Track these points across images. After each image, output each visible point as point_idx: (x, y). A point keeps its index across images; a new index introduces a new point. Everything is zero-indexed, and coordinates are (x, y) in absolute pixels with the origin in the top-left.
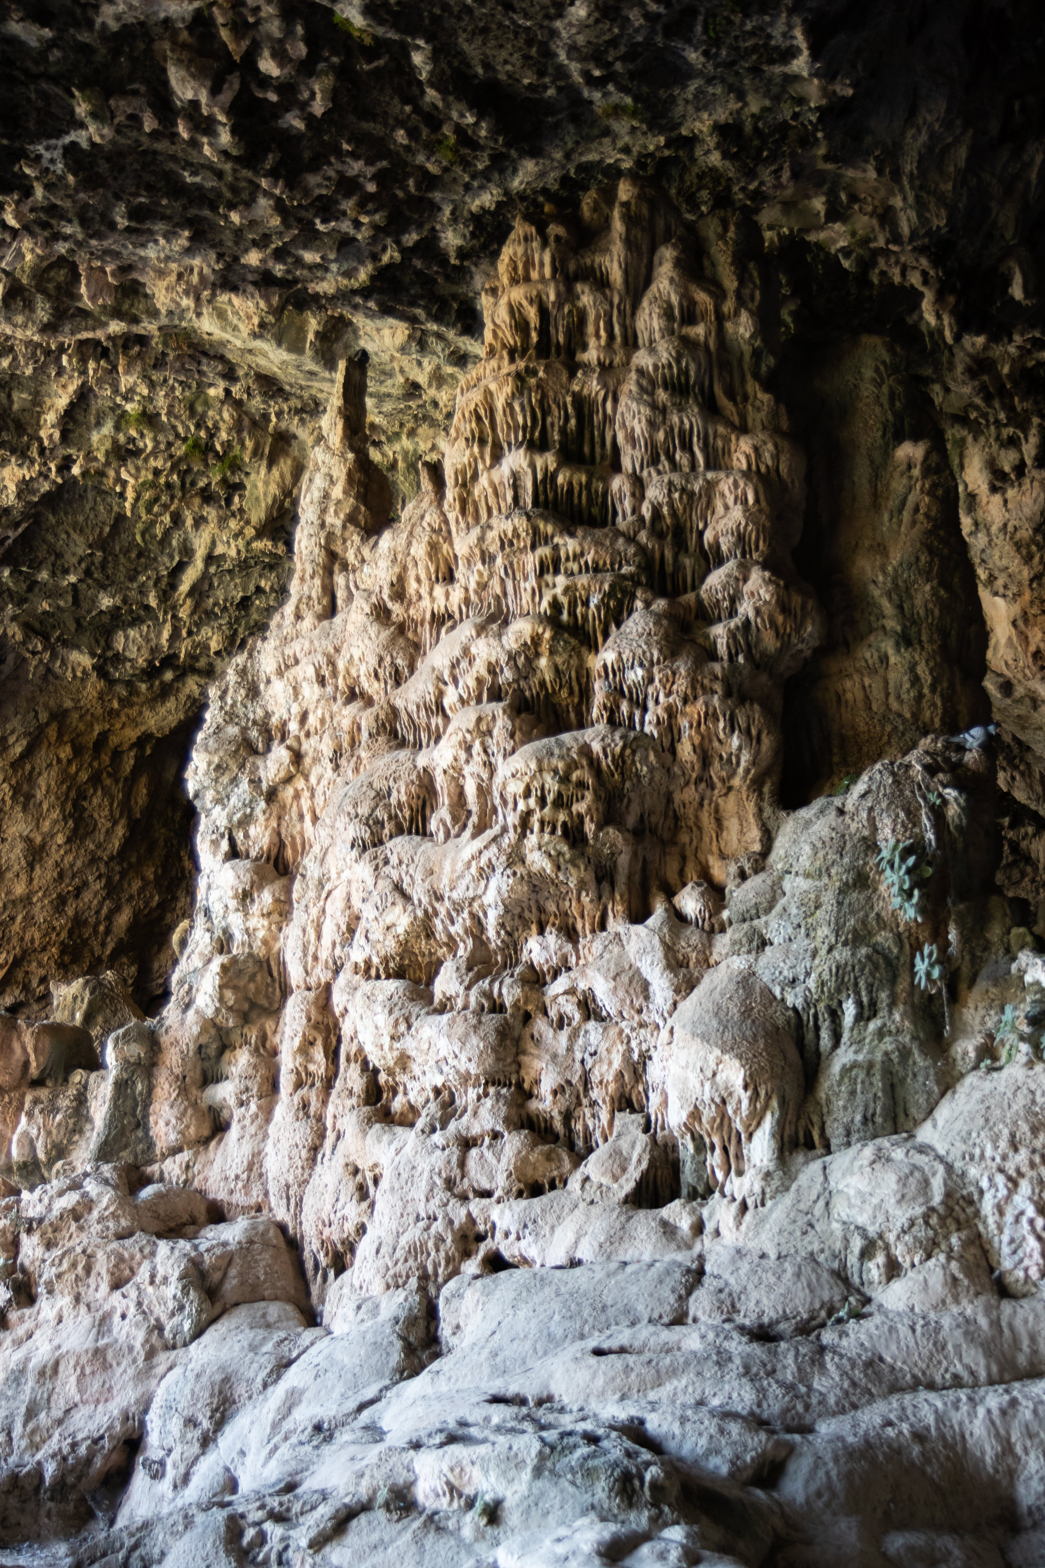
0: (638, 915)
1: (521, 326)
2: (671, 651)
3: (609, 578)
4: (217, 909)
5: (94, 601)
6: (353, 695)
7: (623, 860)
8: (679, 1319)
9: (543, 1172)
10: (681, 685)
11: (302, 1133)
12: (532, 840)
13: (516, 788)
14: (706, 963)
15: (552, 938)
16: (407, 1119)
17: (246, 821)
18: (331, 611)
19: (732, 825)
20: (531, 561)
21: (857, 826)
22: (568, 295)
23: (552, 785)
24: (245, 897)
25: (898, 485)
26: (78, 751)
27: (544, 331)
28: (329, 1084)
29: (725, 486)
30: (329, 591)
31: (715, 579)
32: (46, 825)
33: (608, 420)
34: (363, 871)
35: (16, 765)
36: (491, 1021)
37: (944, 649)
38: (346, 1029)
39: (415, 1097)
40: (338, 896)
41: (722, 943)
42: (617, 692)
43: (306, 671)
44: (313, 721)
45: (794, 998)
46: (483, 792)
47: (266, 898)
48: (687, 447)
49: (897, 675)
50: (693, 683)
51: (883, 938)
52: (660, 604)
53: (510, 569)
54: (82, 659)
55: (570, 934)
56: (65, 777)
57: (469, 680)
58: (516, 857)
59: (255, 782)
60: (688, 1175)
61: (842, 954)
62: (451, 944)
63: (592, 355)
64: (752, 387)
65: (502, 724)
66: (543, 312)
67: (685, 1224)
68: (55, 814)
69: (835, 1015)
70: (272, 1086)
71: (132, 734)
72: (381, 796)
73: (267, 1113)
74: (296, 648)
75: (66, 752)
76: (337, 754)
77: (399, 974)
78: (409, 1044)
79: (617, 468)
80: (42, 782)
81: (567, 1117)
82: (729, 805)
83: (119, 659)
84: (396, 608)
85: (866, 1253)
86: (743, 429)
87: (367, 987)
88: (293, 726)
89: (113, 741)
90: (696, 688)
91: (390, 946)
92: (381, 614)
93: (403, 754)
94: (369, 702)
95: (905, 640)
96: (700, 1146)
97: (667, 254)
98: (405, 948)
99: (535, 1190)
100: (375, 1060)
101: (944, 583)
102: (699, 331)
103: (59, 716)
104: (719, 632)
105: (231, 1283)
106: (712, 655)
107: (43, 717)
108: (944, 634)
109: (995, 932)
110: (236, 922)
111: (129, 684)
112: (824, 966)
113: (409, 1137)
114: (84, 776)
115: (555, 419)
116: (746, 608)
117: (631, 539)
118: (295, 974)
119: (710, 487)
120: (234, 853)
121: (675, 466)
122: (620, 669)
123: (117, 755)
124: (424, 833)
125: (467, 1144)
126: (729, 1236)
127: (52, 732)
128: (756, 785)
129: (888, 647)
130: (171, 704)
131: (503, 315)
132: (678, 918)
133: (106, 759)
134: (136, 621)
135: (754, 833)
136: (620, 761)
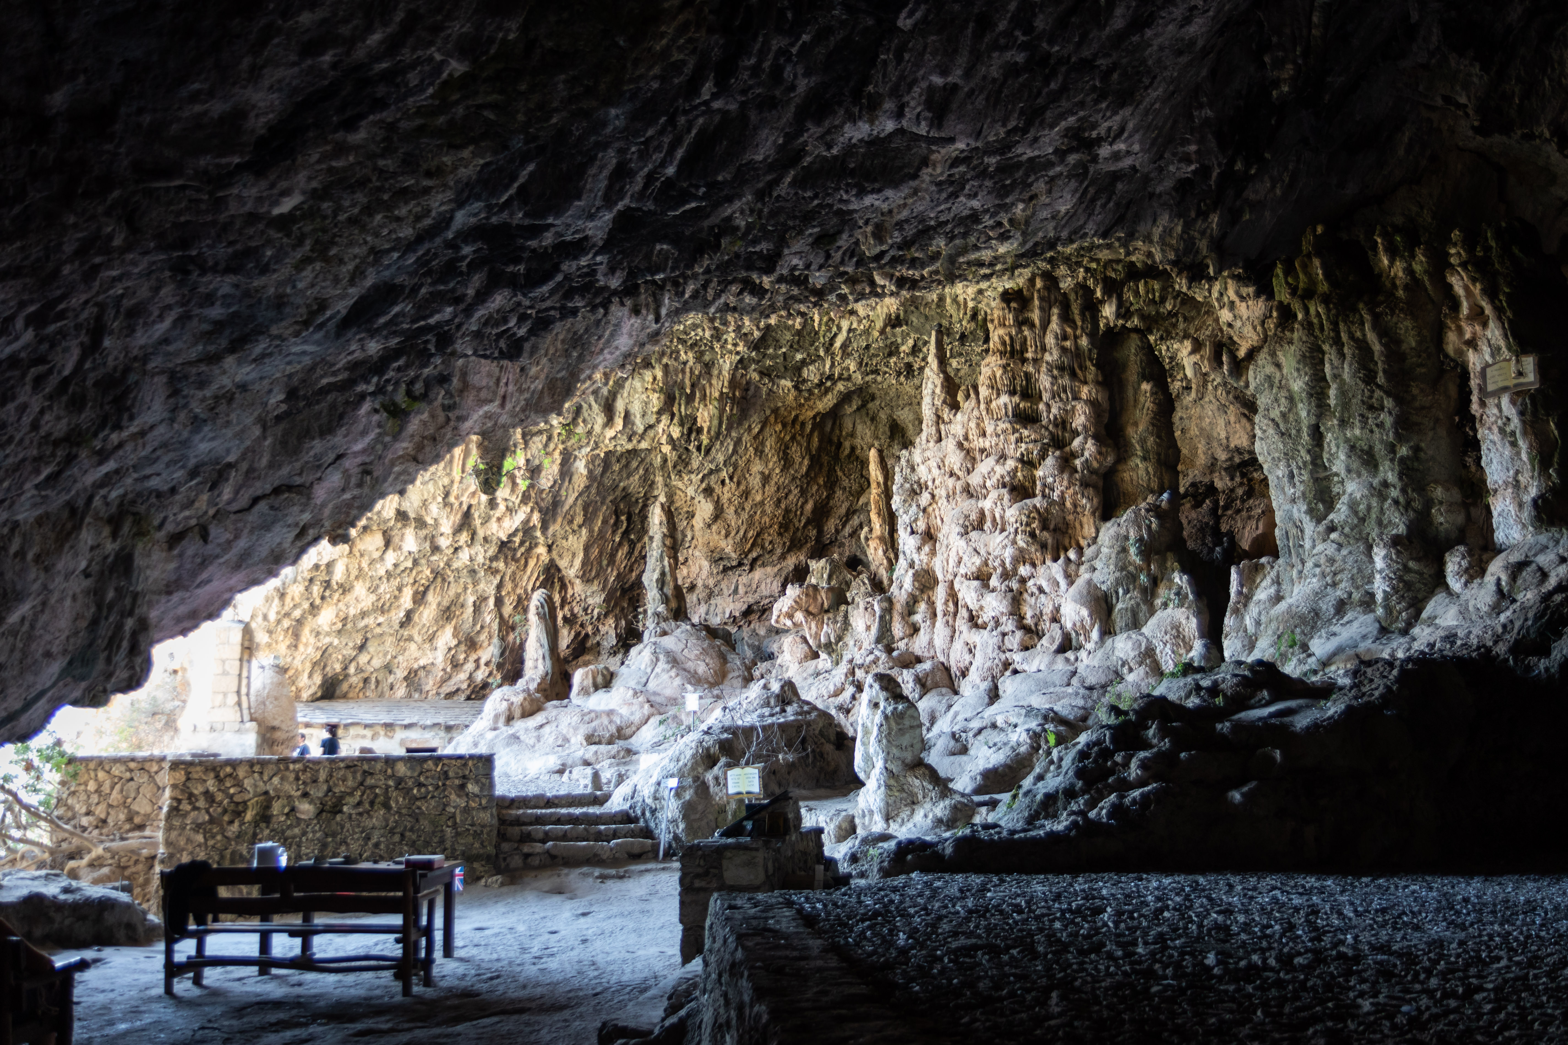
0: (1055, 559)
1: (1004, 343)
2: (1062, 470)
3: (1039, 445)
4: (908, 552)
5: (793, 357)
6: (952, 474)
7: (1050, 541)
8: (1068, 685)
9: (1029, 643)
10: (1065, 483)
11: (947, 632)
12: (1019, 537)
13: (1012, 520)
14: (1077, 576)
15: (1028, 567)
16: (984, 627)
17: (916, 520)
18: (940, 440)
19: (1086, 526)
20: (1013, 438)
21: (1123, 531)
22: (1020, 331)
23: (1024, 519)
24: (919, 549)
25: (1142, 399)
26: (784, 425)
27: (1012, 345)
28: (955, 614)
29: (1078, 407)
30: (939, 432)
31: (1076, 443)
32: (771, 465)
33: (1037, 380)
34: (962, 543)
35: (756, 438)
36: (1009, 595)
37: (1159, 461)
38: (960, 596)
39: (986, 619)
40: (954, 550)
41: (1082, 569)
42: (1044, 485)
43: (933, 464)
44: (937, 482)
45: (1104, 588)
46: (1002, 517)
47: (926, 549)
48: (1065, 391)
49: (1142, 472)
50: (1070, 482)
51: (1131, 568)
52: (1058, 453)
53: (1006, 440)
54: (787, 383)
55: (1034, 565)
56: (779, 440)
57: (994, 480)
58: (1014, 542)
59: (918, 506)
60: (1074, 643)
61: (1118, 574)
62: (995, 569)
63: (1029, 355)
64: (1088, 363)
65: (1007, 497)
66: (1011, 338)
67: (1072, 658)
68: (775, 459)
69: (1117, 593)
70: (934, 615)
71: (811, 414)
72: (967, 517)
73: (933, 625)
74: (928, 454)
75: (779, 427)
76: (948, 497)
77: (977, 578)
78: (983, 603)
79: (1041, 398)
80: (768, 444)
81: (1036, 625)
82: (1085, 520)
83: (805, 381)
84: (965, 443)
85: (1123, 665)
86: (1085, 383)
87: (967, 583)
88: (930, 483)
89: (801, 418)
90: (1071, 484)
91: (974, 569)
92: (960, 445)
93: (973, 501)
94: (958, 478)
95: (1144, 459)
96: (1077, 634)
97: (1055, 311)
98: (979, 570)
99: (1026, 649)
100: (971, 607)
101: (1159, 437)
102: (1068, 344)
103: (775, 411)
104: (1078, 462)
105: (929, 682)
106: (1076, 471)
107: (768, 412)
108: (1159, 454)
109: (1169, 564)
110: (916, 557)
111: (810, 391)
112: (1112, 578)
113: (985, 633)
114: (788, 438)
115: (1018, 381)
116: (1087, 454)
117: (1047, 429)
118: (940, 577)
119: (1074, 407)
120: (913, 532)
121: (1061, 400)
122: (1045, 478)
123: (803, 424)
124: (982, 530)
125: (1004, 635)
126: (1086, 661)
127: (772, 419)
128: (1093, 513)
129: (1138, 461)
130: (830, 396)
131: (996, 339)
132: (1068, 560)
133: (798, 427)
134: (813, 362)
135: (1093, 530)
136: (1046, 510)
